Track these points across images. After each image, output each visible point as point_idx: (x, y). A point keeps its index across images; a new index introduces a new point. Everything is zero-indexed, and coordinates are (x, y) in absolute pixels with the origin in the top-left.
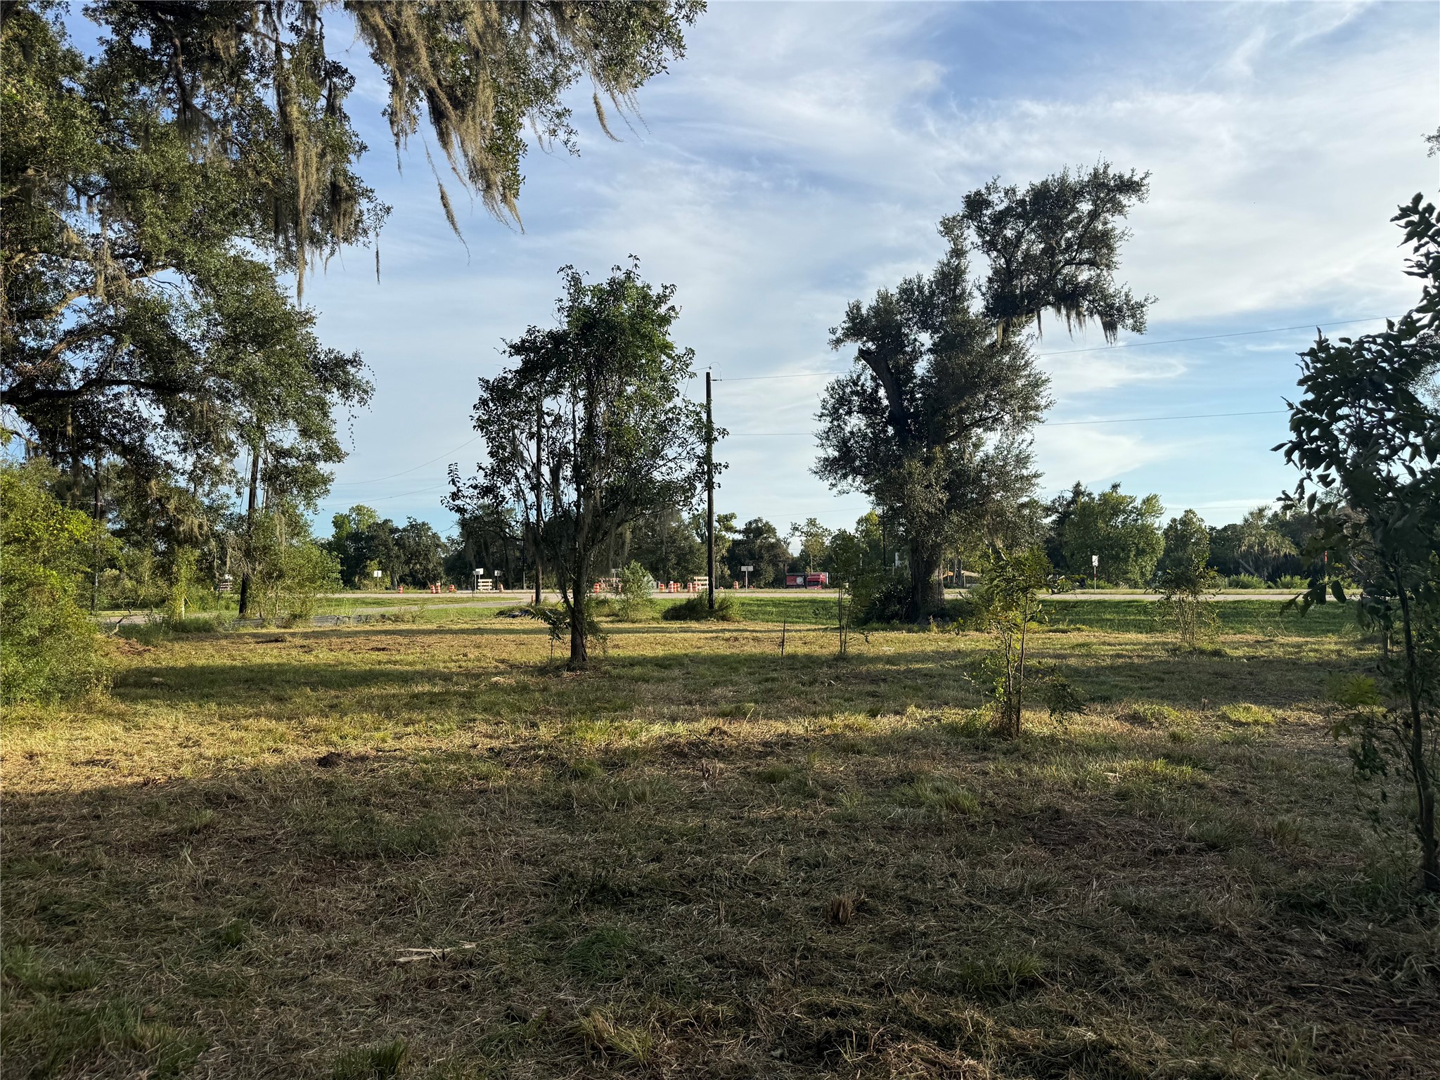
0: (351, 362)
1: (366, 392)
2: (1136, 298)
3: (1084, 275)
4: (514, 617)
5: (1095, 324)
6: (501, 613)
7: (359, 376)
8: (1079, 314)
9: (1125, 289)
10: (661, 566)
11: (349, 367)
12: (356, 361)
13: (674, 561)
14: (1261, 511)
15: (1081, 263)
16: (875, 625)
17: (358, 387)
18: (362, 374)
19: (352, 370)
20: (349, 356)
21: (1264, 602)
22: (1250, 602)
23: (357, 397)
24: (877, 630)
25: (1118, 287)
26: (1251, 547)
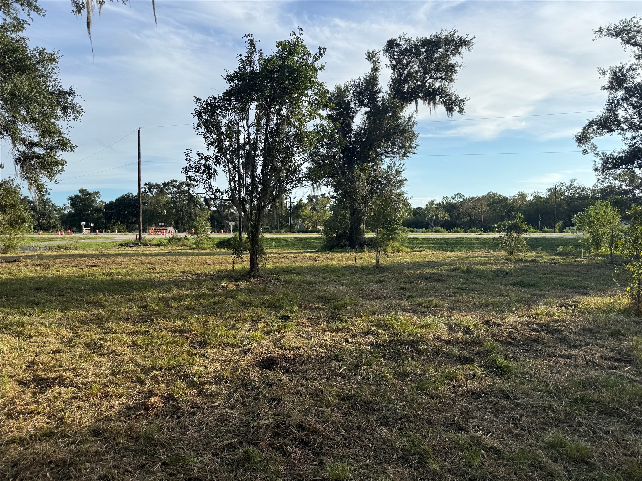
0: (70, 94)
1: (78, 112)
2: (462, 97)
3: (437, 84)
4: (130, 247)
5: (441, 109)
6: (121, 245)
7: (74, 101)
8: (434, 103)
9: (455, 93)
10: (180, 222)
11: (67, 96)
12: (71, 93)
13: (187, 220)
14: (433, 201)
15: (437, 78)
16: (338, 250)
17: (73, 108)
18: (76, 101)
19: (70, 98)
20: (67, 89)
21: (468, 238)
22: (463, 238)
23: (72, 116)
24: (337, 252)
25: (453, 91)
26: (433, 216)
